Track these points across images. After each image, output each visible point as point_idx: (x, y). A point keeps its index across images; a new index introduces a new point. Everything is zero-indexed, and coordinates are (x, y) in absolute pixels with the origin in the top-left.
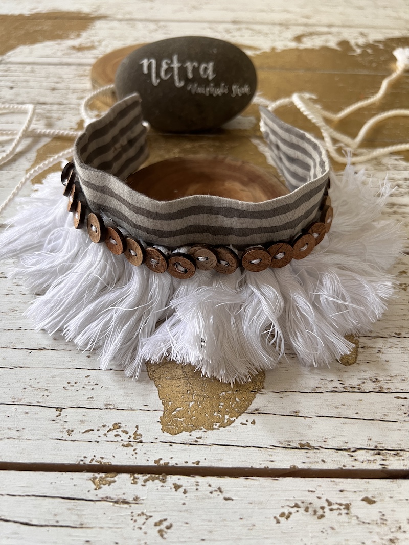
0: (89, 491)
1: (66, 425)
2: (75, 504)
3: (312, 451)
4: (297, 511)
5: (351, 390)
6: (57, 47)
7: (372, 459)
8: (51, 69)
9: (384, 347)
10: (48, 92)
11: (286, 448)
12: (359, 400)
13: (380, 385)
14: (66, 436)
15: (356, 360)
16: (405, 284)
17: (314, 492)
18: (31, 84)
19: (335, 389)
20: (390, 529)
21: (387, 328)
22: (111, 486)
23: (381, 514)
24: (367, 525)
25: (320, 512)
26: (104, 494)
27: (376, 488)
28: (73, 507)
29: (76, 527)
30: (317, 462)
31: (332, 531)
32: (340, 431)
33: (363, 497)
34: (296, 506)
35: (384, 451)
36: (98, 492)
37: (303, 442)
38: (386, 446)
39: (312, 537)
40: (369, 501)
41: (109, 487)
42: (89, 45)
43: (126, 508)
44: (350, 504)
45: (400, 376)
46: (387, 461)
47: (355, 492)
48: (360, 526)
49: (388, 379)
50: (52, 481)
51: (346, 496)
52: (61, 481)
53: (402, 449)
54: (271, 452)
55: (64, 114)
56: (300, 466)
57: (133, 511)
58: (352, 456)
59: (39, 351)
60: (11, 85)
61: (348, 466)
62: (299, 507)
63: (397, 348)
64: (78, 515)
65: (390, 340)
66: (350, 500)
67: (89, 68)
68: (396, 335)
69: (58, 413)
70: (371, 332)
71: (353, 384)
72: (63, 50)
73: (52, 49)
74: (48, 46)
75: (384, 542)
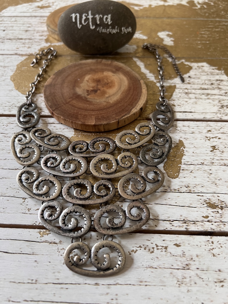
0: (37, 238)
1: (27, 206)
2: (30, 243)
3: (150, 221)
4: (140, 249)
5: (173, 191)
6: (29, 6)
7: (181, 225)
8: (26, 19)
9: (194, 170)
10: (24, 33)
12: (178, 196)
13: (190, 189)
14: (27, 212)
15: (178, 176)
16: (210, 137)
17: (150, 240)
18: (14, 28)
19: (165, 191)
20: (187, 259)
21: (197, 160)
22: (48, 236)
23: (183, 252)
24: (176, 257)
25: (152, 250)
26: (45, 239)
27: (181, 240)
28: (29, 245)
29: (30, 254)
30: (153, 226)
31: (157, 259)
32: (166, 211)
33: (175, 243)
34: (140, 247)
35: (188, 222)
36: (42, 238)
38: (189, 219)
39: (146, 262)
40: (177, 245)
41: (47, 236)
42: (47, 5)
43: (55, 246)
44: (168, 247)
45: (201, 185)
46: (189, 226)
47: (171, 241)
48: (172, 257)
49: (194, 186)
50: (19, 232)
51: (166, 243)
52: (24, 233)
53: (198, 221)
55: (32, 45)
56: (144, 228)
57: (59, 247)
58: (171, 224)
59: (15, 170)
60: (4, 29)
61: (168, 228)
62: (141, 247)
63: (201, 170)
64: (31, 248)
65: (197, 166)
66: (168, 245)
67: (46, 18)
68: (201, 164)
69: (23, 200)
70: (188, 162)
71: (176, 188)
72: (33, 8)
73: (27, 8)
74: (25, 6)
75: (183, 265)
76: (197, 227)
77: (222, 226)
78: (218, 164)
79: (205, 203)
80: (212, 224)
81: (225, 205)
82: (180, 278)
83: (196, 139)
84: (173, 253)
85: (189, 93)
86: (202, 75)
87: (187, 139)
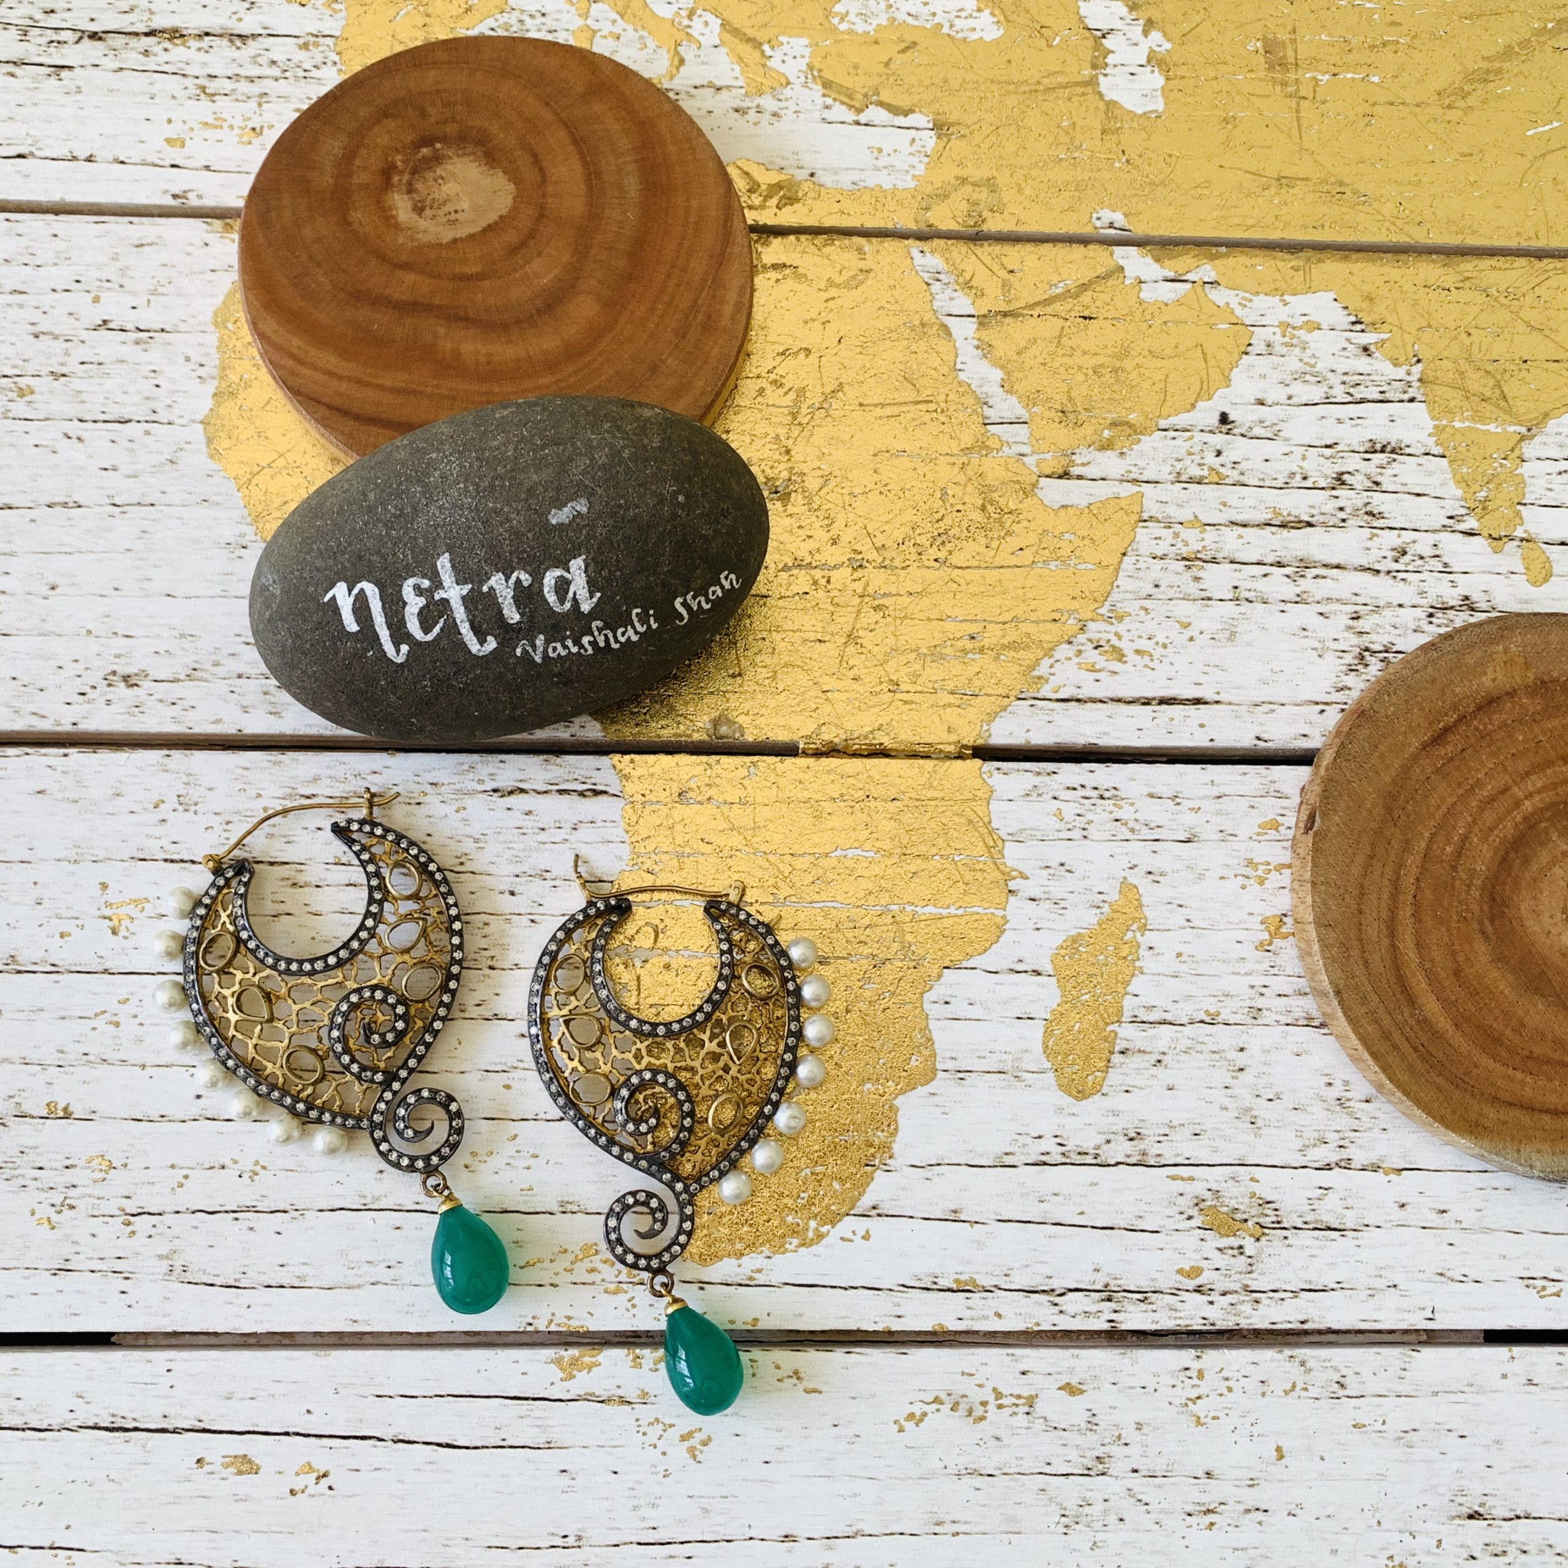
0: (552, 1383)
2: (530, 1407)
3: (978, 1295)
4: (938, 1410)
5: (1076, 1159)
7: (1094, 1311)
9: (1170, 1051)
11: (928, 1289)
12: (1091, 1184)
13: (1141, 1147)
15: (1101, 1086)
17: (971, 1375)
19: (1044, 1158)
20: (1101, 1439)
21: (1189, 998)
22: (592, 1374)
23: (1089, 1413)
24: (1061, 1433)
25: (979, 1411)
26: (582, 1387)
27: (1088, 1366)
28: (527, 1410)
29: (538, 1448)
30: (986, 1317)
31: (996, 1443)
32: (1041, 1252)
33: (1063, 1383)
34: (937, 1400)
35: (1119, 1295)
36: (569, 1384)
37: (962, 1278)
38: (1126, 1283)
39: (959, 1454)
40: (1071, 1389)
41: (588, 1375)
43: (626, 1412)
44: (1037, 1396)
45: (1190, 1127)
46: (1122, 1314)
47: (1050, 1373)
48: (1048, 1434)
49: (1162, 1132)
50: (479, 1367)
51: (1031, 1381)
52: (496, 1367)
53: (1158, 1289)
54: (897, 1297)
56: (954, 1326)
57: (639, 1417)
58: (1056, 1304)
61: (1044, 1323)
62: (942, 1403)
63: (1202, 1052)
64: (538, 1426)
65: (1188, 1030)
66: (1037, 1389)
68: (1208, 1020)
70: (1151, 1009)
71: (1085, 1145)
75: (1085, 1462)
76: (1152, 1314)
77: (1247, 1308)
78: (1278, 1017)
79: (1194, 1212)
80: (1211, 1303)
81: (1275, 1219)
82: (1071, 1504)
83: (1201, 877)
84: (1056, 1419)
85: (1208, 558)
86: (1294, 401)
87: (1157, 878)
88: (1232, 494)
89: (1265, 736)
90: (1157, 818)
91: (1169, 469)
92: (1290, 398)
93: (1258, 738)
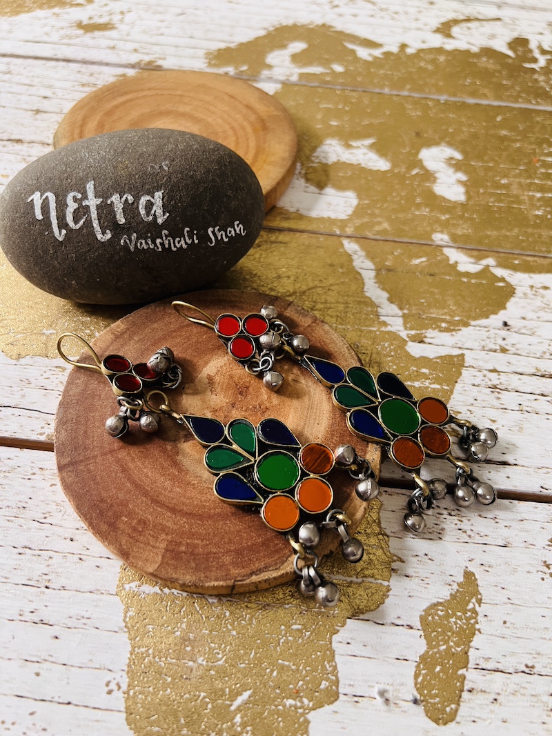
6: (53, 21)
10: (28, 118)
15: (455, 716)
21: (513, 654)
63: (524, 695)
65: (515, 678)
68: (527, 670)
70: (488, 659)
72: (62, 28)
73: (45, 25)
74: (39, 19)
83: (515, 570)
85: (503, 388)
86: (541, 319)
87: (487, 569)
88: (514, 359)
89: (544, 486)
90: (484, 531)
91: (478, 344)
92: (538, 317)
93: (542, 487)
